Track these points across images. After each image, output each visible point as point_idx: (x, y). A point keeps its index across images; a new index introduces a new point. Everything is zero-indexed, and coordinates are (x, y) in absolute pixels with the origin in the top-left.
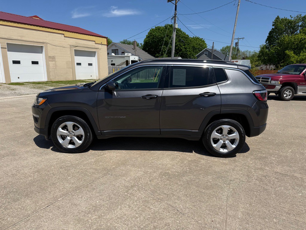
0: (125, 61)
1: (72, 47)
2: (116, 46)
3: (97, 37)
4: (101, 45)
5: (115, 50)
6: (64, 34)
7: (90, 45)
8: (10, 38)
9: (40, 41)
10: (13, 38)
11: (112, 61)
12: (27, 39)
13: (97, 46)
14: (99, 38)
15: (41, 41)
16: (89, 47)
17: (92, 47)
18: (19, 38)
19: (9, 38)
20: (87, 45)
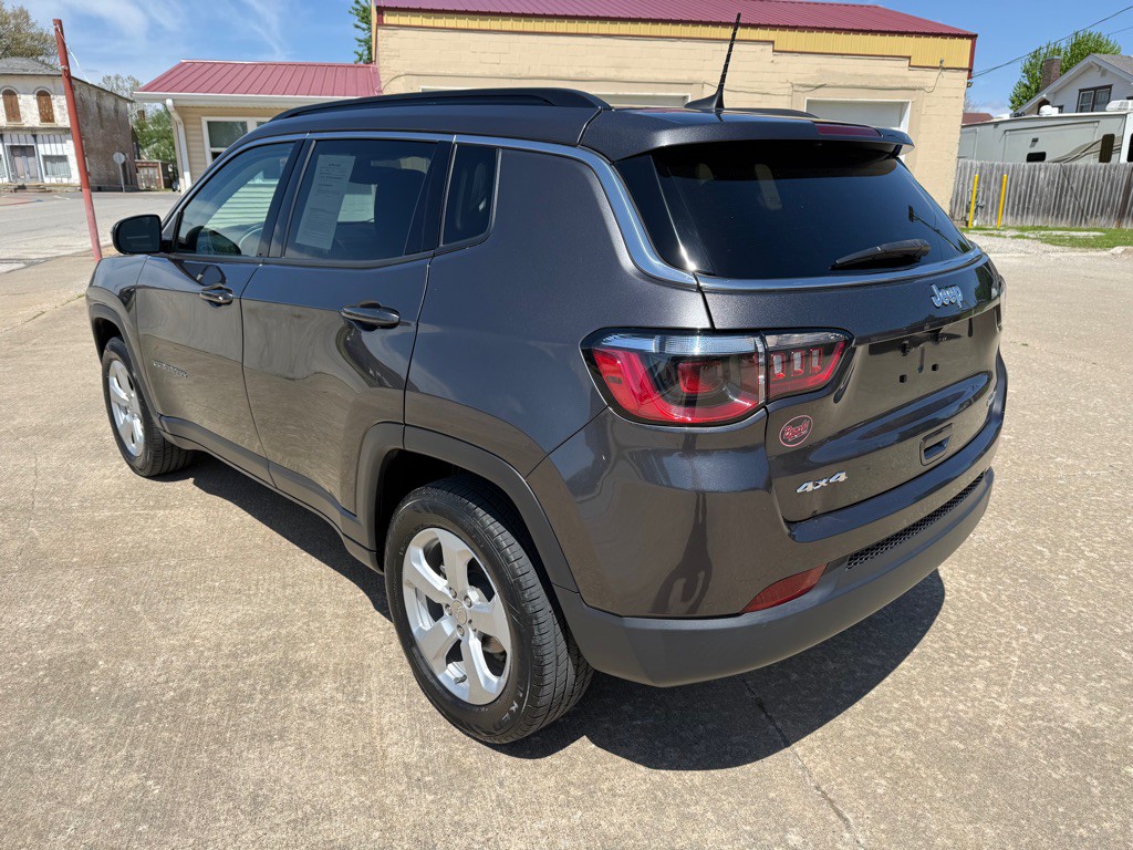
0: (1098, 137)
1: (801, 89)
2: (1104, 73)
3: (923, 39)
4: (935, 73)
5: (1095, 89)
6: (773, 42)
7: (886, 76)
8: (584, 77)
9: (679, 77)
10: (591, 77)
11: (1035, 140)
12: (638, 76)
13: (916, 77)
14: (931, 39)
15: (684, 77)
16: (877, 85)
17: (889, 85)
18: (612, 74)
19: (580, 77)
20: (870, 76)
